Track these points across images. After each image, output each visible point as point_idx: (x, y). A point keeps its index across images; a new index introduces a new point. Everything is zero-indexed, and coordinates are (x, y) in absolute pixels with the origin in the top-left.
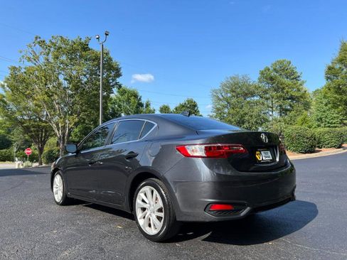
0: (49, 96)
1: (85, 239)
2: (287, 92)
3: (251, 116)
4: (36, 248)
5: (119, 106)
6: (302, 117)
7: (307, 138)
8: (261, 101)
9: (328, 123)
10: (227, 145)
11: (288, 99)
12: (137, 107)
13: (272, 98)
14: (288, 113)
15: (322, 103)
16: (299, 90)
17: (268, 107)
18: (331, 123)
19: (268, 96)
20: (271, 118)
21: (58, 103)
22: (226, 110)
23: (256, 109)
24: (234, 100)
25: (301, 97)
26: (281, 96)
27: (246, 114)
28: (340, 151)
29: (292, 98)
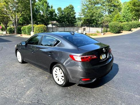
0: (7, 3)
1: (34, 85)
2: (113, 3)
3: (97, 14)
4: (16, 89)
5: (39, 7)
6: (117, 15)
7: (118, 27)
8: (101, 7)
9: (127, 18)
10: (90, 56)
11: (113, 6)
12: (47, 8)
13: (106, 5)
14: (112, 13)
15: (126, 9)
16: (118, 2)
17: (104, 10)
18: (128, 18)
19: (104, 4)
20: (104, 15)
21: (11, 7)
22: (86, 10)
23: (99, 11)
24: (90, 6)
25: (119, 6)
26: (110, 5)
27: (94, 13)
28: (130, 32)
29: (114, 6)
